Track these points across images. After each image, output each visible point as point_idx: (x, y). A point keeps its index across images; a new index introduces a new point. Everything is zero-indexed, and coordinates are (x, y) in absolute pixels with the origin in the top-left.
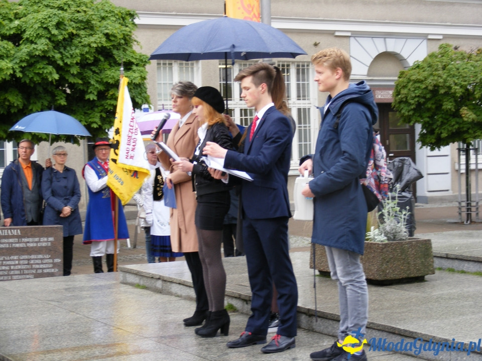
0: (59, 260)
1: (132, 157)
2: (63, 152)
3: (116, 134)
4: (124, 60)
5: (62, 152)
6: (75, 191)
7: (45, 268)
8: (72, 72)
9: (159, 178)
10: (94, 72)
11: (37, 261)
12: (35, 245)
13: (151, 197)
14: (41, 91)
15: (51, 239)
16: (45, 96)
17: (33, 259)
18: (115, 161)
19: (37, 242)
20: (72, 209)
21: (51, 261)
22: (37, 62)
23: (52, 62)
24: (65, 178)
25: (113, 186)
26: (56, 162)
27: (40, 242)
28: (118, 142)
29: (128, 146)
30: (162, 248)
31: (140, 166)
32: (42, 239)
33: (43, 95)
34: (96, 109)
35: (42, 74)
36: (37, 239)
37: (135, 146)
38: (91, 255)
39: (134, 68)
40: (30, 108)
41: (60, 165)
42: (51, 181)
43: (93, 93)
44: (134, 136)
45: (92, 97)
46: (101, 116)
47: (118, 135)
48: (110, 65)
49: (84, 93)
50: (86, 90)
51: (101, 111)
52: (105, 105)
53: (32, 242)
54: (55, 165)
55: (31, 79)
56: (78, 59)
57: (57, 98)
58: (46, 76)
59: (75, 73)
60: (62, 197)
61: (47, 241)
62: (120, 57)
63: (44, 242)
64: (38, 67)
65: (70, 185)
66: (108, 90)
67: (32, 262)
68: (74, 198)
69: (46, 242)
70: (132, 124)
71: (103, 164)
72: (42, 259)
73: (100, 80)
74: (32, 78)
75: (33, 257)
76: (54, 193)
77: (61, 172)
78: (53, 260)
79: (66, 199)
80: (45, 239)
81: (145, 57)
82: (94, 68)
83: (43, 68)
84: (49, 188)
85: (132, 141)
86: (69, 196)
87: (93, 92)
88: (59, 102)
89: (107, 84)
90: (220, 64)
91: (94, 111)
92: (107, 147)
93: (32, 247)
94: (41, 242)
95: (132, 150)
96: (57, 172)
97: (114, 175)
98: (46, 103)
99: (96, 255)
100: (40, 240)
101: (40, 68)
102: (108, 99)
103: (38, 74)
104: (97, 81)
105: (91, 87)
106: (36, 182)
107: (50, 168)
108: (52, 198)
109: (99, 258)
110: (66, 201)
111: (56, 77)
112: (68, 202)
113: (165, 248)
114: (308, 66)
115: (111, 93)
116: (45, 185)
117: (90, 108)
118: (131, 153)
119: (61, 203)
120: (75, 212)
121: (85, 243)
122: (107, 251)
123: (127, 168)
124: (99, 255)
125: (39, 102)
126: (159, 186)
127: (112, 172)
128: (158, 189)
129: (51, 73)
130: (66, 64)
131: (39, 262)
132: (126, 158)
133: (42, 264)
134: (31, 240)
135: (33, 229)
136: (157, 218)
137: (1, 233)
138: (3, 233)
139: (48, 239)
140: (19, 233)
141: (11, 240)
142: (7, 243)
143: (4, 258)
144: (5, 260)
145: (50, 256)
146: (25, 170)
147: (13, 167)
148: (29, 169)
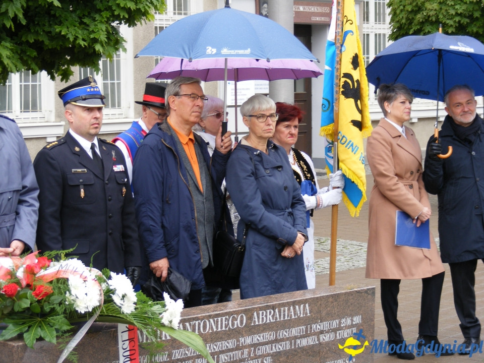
2: (270, 109)
5: (267, 110)
12: (332, 337)
15: (357, 320)
19: (335, 330)
20: (305, 237)
27: (340, 328)
32: (343, 323)
36: (335, 323)
41: (262, 141)
42: (256, 175)
53: (328, 331)
63: (346, 327)
69: (348, 326)
79: (289, 214)
86: (290, 207)
93: (328, 343)
94: (342, 328)
96: (262, 153)
100: (340, 323)
108: (267, 214)
134: (326, 326)
135: (330, 299)
137: (278, 316)
138: (282, 316)
139: (352, 320)
140: (308, 312)
141: (294, 332)
142: (288, 339)
145: (354, 360)
146: (186, 148)
147: (165, 140)
148: (191, 145)
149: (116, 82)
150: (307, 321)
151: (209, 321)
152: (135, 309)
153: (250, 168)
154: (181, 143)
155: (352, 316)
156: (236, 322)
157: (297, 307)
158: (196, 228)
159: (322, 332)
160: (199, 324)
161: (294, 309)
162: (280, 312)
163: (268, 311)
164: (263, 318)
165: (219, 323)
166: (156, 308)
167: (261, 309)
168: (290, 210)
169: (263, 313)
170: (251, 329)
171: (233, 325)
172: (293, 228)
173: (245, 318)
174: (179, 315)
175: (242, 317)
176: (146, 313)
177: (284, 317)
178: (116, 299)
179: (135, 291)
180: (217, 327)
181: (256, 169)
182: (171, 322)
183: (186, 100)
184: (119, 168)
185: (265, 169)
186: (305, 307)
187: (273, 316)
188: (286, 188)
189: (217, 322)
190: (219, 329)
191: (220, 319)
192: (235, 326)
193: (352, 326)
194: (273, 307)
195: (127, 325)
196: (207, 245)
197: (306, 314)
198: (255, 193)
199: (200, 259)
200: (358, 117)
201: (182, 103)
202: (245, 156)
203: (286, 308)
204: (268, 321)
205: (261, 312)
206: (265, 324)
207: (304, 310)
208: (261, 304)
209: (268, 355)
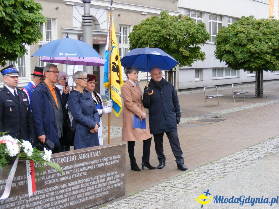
0: (123, 175)
7: (115, 183)
12: (109, 163)
15: (119, 156)
17: (108, 177)
19: (110, 161)
21: (118, 176)
26: (79, 85)
27: (112, 160)
32: (114, 158)
36: (110, 158)
41: (82, 88)
42: (79, 102)
43: (18, 29)
45: (17, 32)
53: (108, 161)
67: (108, 180)
72: (113, 175)
75: (108, 174)
77: (83, 93)
78: (120, 175)
79: (92, 117)
89: (26, 22)
91: (15, 42)
93: (108, 166)
96: (81, 93)
100: (112, 158)
102: (24, 34)
104: (19, 20)
105: (16, 24)
106: (60, 101)
108: (84, 117)
115: (27, 29)
131: (111, 178)
133: (114, 179)
134: (107, 159)
135: (109, 149)
137: (89, 156)
138: (90, 156)
139: (117, 157)
141: (95, 162)
142: (92, 165)
143: (90, 179)
144: (91, 181)
145: (118, 172)
146: (52, 92)
147: (43, 89)
148: (54, 91)
149: (23, 67)
150: (100, 158)
151: (62, 159)
152: (33, 154)
153: (77, 99)
154: (50, 90)
155: (117, 155)
156: (72, 159)
157: (96, 152)
158: (56, 123)
159: (105, 162)
160: (58, 160)
161: (95, 153)
162: (89, 154)
163: (85, 154)
164: (83, 157)
165: (66, 159)
166: (41, 154)
167: (82, 153)
168: (93, 115)
169: (83, 155)
170: (78, 161)
171: (71, 160)
172: (94, 122)
173: (76, 157)
174: (50, 156)
175: (75, 156)
176: (37, 156)
177: (91, 156)
178: (25, 151)
179: (33, 147)
180: (65, 161)
181: (79, 99)
182: (47, 159)
183: (52, 73)
184: (25, 100)
185: (83, 99)
186: (99, 152)
187: (87, 156)
188: (91, 107)
189: (65, 159)
190: (66, 162)
191: (66, 157)
192: (72, 160)
193: (117, 159)
194: (87, 153)
195: (30, 161)
196: (60, 129)
197: (100, 155)
198: (79, 109)
199: (58, 135)
200: (118, 79)
201: (50, 74)
202: (75, 94)
203: (92, 153)
204: (85, 158)
205: (82, 155)
206: (84, 159)
207: (98, 153)
208: (82, 151)
209: (85, 171)
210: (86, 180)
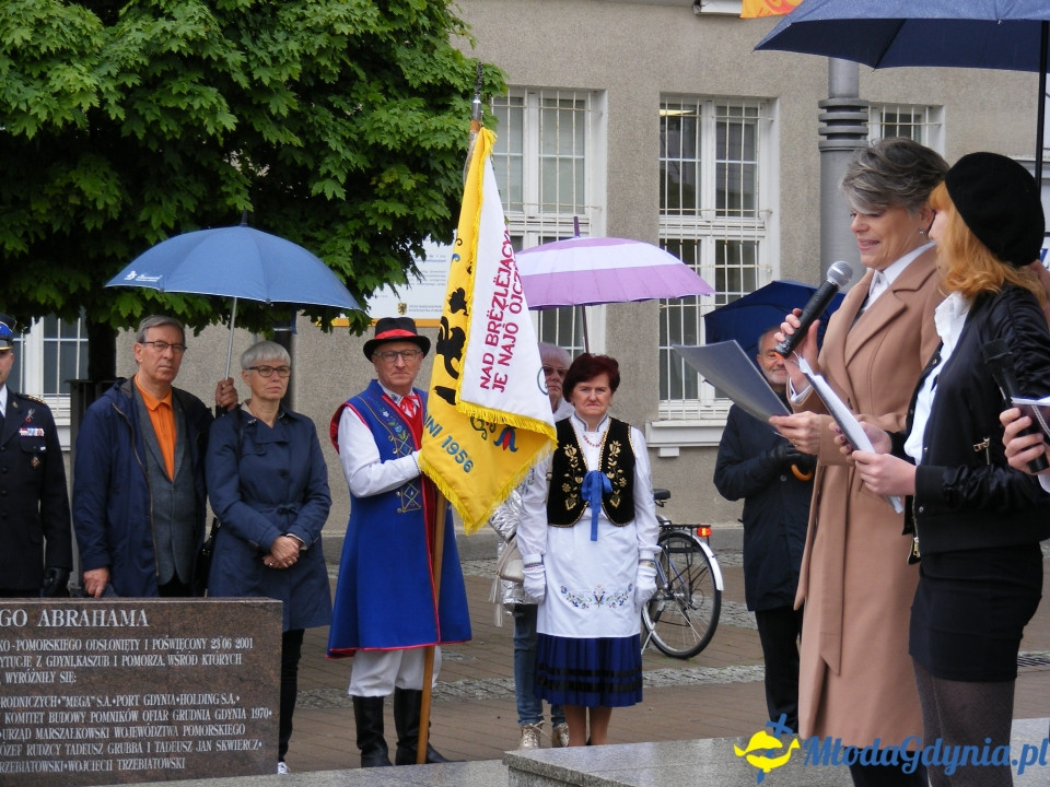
0: (266, 713)
1: (500, 384)
2: (278, 360)
3: (454, 310)
4: (428, 79)
5: (273, 360)
6: (311, 487)
7: (222, 738)
8: (274, 112)
9: (570, 452)
10: (339, 113)
11: (198, 715)
12: (193, 660)
13: (540, 514)
14: (176, 168)
15: (244, 643)
16: (188, 183)
17: (185, 707)
18: (448, 395)
19: (199, 653)
20: (301, 544)
22: (174, 75)
23: (215, 75)
24: (282, 444)
25: (440, 473)
26: (255, 392)
27: (208, 651)
28: (460, 336)
29: (489, 349)
30: (573, 679)
31: (525, 413)
32: (215, 643)
33: (181, 178)
34: (340, 228)
35: (186, 112)
36: (199, 643)
37: (512, 350)
38: (352, 692)
39: (458, 103)
40: (143, 216)
41: (267, 404)
42: (238, 453)
43: (336, 178)
44: (508, 317)
45: (332, 190)
46: (355, 249)
47: (462, 311)
48: (385, 91)
49: (306, 175)
50: (311, 167)
51: (357, 235)
52: (368, 215)
53: (185, 652)
54: (248, 402)
55: (152, 128)
56: (296, 70)
57: (224, 189)
58: (198, 118)
59: (285, 112)
60: (271, 503)
61: (233, 650)
62: (414, 66)
63: (221, 651)
64: (174, 92)
65: (297, 468)
66: (379, 171)
67: (182, 716)
68: (310, 510)
69: (226, 651)
70: (504, 277)
71: (398, 403)
72: (212, 708)
73: (355, 137)
74: (156, 123)
75: (184, 699)
76: (246, 493)
77: (270, 424)
78: (249, 712)
79: (283, 512)
80: (227, 644)
81: (489, 71)
82: (337, 102)
83: (190, 93)
84: (231, 475)
85: (502, 331)
86: (292, 502)
87: (334, 173)
88: (229, 202)
89: (379, 149)
90: (663, 106)
91: (334, 232)
92: (410, 347)
93: (183, 669)
94: (213, 652)
95: (500, 362)
96: (258, 423)
97: (442, 437)
98: (190, 205)
99: (368, 694)
100: (208, 644)
101: (180, 95)
102: (378, 197)
103: (175, 113)
104: (347, 141)
105: (328, 160)
106: (188, 452)
107: (232, 412)
108: (240, 506)
109: (377, 702)
110: (283, 519)
111: (230, 122)
112: (290, 523)
113: (582, 679)
114: (918, 117)
115: (388, 179)
116: (219, 464)
117: (323, 224)
118: (497, 369)
119: (269, 524)
120: (311, 553)
121: (334, 655)
122: (399, 679)
123: (486, 419)
124: (377, 693)
125: (170, 199)
126: (567, 480)
127: (436, 431)
128: (566, 488)
129: (213, 111)
130: (257, 85)
131: (206, 715)
132: (483, 386)
133: (214, 722)
134: (180, 643)
135: (190, 609)
136: (561, 579)
137: (87, 620)
140: (145, 622)
141: (117, 644)
142: (105, 653)
143: (94, 703)
144: (94, 707)
145: (238, 698)
154: (146, 408)
159: (172, 652)
187: (77, 620)
196: (171, 552)
197: (142, 623)
199: (154, 572)
204: (68, 625)
209: (69, 669)
210: (70, 701)
